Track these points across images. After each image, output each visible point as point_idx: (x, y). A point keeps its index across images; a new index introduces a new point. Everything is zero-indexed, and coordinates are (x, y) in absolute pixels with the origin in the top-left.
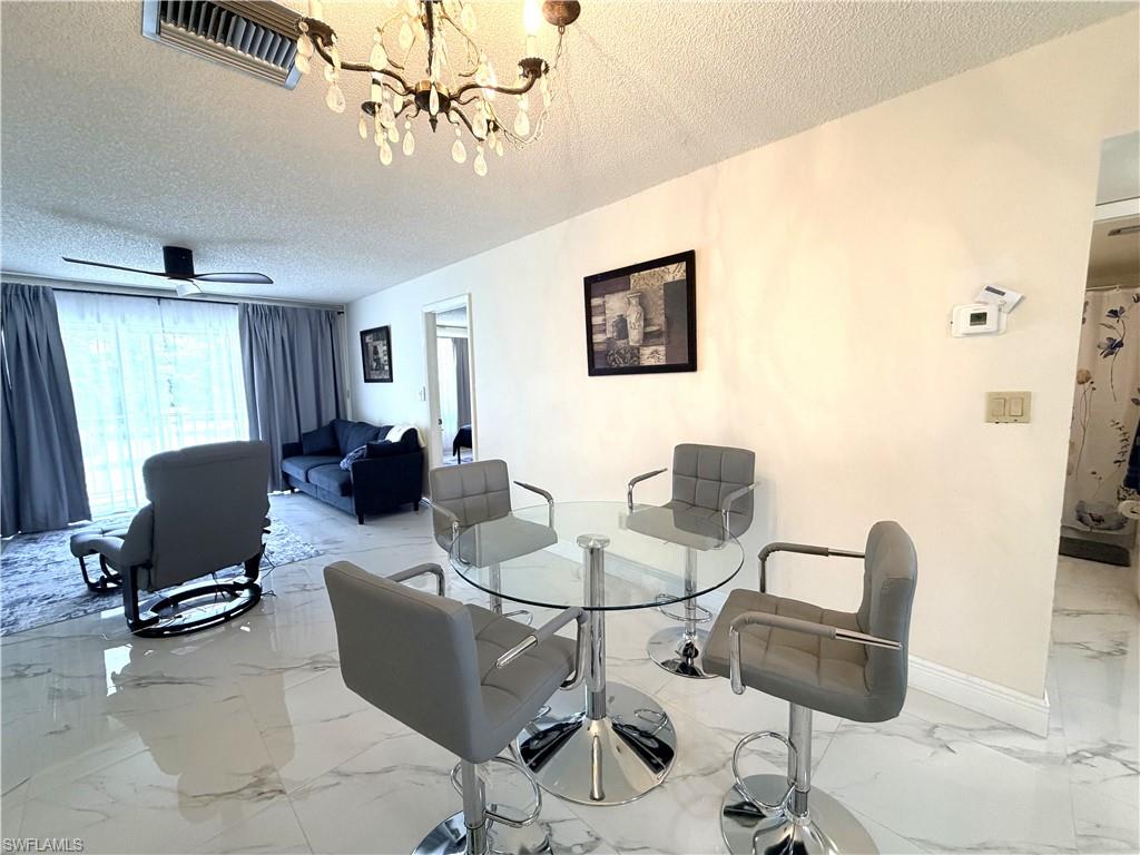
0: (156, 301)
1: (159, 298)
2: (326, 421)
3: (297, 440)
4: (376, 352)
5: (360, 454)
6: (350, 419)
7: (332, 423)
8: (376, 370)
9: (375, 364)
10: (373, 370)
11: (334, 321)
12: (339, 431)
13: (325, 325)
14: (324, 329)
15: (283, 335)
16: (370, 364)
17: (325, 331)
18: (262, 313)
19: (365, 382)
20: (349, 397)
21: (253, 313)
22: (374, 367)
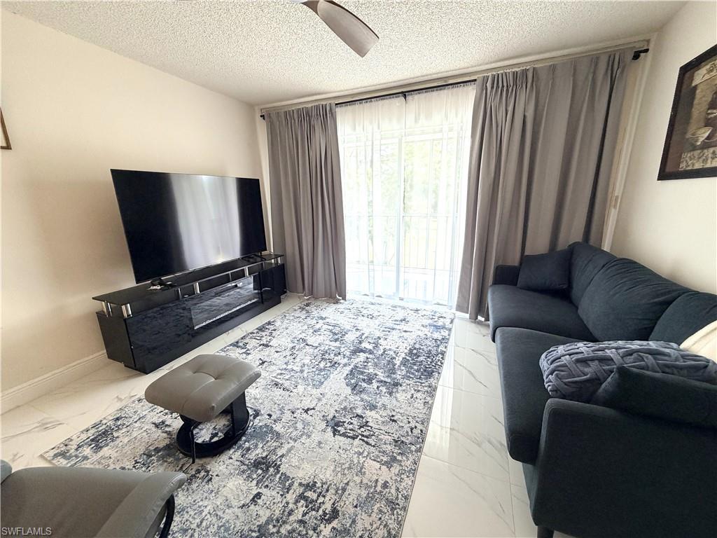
0: (402, 98)
1: (405, 94)
8: (706, 146)
9: (703, 134)
10: (694, 148)
11: (622, 72)
12: (580, 262)
13: (602, 84)
14: (598, 91)
15: (526, 114)
16: (688, 136)
17: (597, 98)
18: (503, 86)
19: (658, 180)
20: (615, 207)
21: (492, 87)
22: (701, 139)
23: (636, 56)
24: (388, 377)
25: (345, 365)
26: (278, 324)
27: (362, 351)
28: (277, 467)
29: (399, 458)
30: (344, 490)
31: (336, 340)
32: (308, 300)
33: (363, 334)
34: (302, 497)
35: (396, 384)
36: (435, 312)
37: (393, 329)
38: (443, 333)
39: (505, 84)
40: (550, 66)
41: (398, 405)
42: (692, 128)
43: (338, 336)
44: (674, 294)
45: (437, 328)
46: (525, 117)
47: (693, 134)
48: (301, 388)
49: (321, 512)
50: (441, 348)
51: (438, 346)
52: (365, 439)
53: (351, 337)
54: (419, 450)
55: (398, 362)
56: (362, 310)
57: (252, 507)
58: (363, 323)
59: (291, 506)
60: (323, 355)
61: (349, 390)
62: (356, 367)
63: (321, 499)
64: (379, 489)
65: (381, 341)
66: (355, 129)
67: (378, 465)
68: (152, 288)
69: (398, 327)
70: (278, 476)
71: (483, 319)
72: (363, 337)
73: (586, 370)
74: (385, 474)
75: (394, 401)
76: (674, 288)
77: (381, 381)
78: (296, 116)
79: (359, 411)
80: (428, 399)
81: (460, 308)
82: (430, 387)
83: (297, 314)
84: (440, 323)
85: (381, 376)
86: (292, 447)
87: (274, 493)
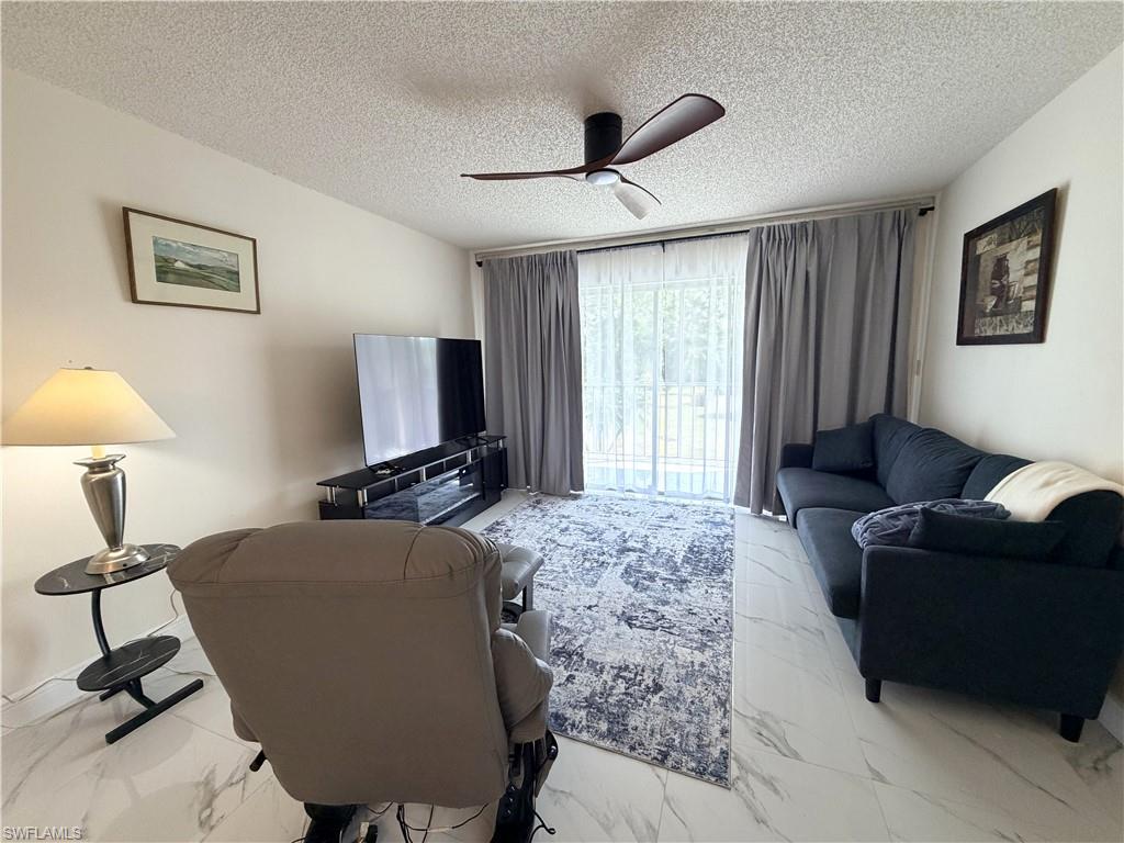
0: (659, 247)
1: (663, 243)
2: (862, 417)
3: (808, 441)
4: (1001, 267)
5: (901, 523)
6: (913, 419)
7: (874, 420)
8: (994, 314)
9: (991, 302)
10: (985, 315)
11: (909, 229)
12: (883, 438)
13: (890, 240)
14: (886, 247)
15: (809, 269)
16: (978, 302)
17: (886, 252)
18: (780, 239)
19: (958, 344)
20: (918, 373)
21: (768, 240)
22: (989, 307)
23: (923, 212)
24: (672, 574)
25: (616, 564)
26: (510, 523)
27: (629, 550)
28: (581, 656)
29: (709, 643)
30: (660, 670)
31: (594, 540)
32: (535, 496)
33: (625, 533)
34: (618, 676)
35: (685, 581)
36: (709, 508)
37: (661, 527)
38: (724, 529)
39: (783, 237)
40: (832, 220)
41: (693, 600)
42: (981, 295)
43: (596, 535)
44: (976, 459)
45: (716, 524)
46: (807, 273)
47: (983, 301)
48: (572, 588)
49: (643, 686)
50: (727, 545)
51: (723, 543)
52: (668, 630)
53: (611, 536)
54: (730, 637)
55: (679, 561)
56: (612, 506)
57: (569, 685)
58: (620, 521)
59: (610, 683)
60: (584, 555)
61: (630, 588)
62: (629, 566)
63: (639, 678)
64: (697, 668)
65: (650, 539)
66: (599, 280)
67: (690, 651)
68: (379, 472)
69: (666, 524)
70: (585, 662)
71: (770, 514)
72: (627, 536)
73: (898, 523)
74: (699, 657)
75: (687, 596)
76: (977, 454)
77: (666, 579)
78: (525, 265)
79: (651, 607)
80: (726, 593)
81: (740, 501)
82: (724, 582)
83: (529, 512)
84: (718, 518)
85: (664, 573)
86: (589, 639)
87: (588, 675)
